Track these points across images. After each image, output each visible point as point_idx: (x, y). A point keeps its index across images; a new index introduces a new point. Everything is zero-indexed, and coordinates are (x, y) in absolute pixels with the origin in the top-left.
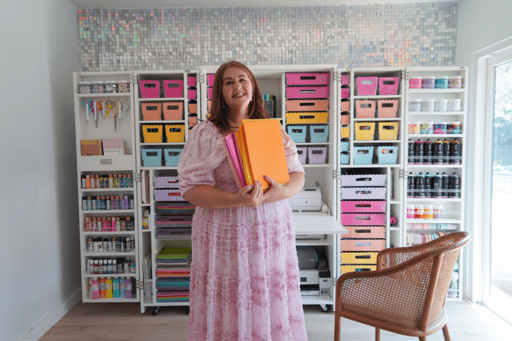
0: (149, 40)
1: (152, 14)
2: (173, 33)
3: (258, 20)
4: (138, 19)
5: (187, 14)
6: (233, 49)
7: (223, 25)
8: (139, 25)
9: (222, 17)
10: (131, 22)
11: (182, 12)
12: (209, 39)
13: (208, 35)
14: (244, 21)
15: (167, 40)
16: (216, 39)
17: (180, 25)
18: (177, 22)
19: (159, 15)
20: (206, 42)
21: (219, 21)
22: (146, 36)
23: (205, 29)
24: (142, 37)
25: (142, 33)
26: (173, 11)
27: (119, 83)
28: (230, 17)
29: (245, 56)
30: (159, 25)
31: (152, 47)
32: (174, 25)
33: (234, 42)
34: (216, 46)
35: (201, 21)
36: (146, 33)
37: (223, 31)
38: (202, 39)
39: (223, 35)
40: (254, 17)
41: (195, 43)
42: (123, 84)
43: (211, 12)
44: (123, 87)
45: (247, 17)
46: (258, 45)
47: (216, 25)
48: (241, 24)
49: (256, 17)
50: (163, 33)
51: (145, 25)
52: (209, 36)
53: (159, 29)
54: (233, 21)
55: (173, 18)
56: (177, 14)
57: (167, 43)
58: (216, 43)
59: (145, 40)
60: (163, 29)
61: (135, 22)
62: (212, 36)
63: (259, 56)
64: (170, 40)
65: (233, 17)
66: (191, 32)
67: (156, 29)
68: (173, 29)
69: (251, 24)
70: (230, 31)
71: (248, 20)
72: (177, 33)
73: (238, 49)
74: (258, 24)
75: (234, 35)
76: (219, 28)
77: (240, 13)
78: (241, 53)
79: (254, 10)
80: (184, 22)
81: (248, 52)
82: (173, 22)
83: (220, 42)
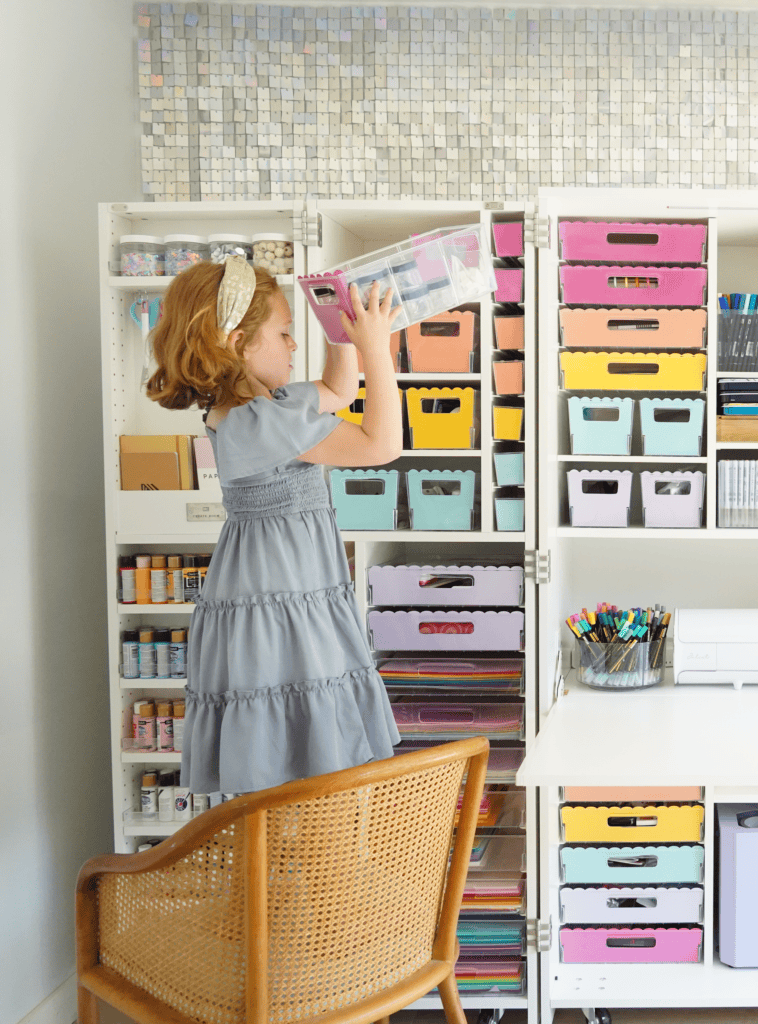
0: (368, 106)
1: (381, 24)
2: (450, 85)
3: (731, 52)
4: (332, 37)
5: (498, 26)
6: (650, 143)
7: (614, 63)
8: (335, 59)
9: (614, 38)
10: (309, 48)
11: (480, 19)
12: (569, 108)
13: (564, 95)
14: (685, 52)
15: (428, 107)
16: (592, 108)
17: (474, 61)
18: (463, 49)
19: (404, 25)
20: (556, 119)
21: (602, 50)
22: (358, 94)
23: (557, 74)
24: (347, 96)
25: (346, 85)
26: (450, 15)
27: (258, 243)
28: (637, 39)
29: (687, 167)
30: (404, 60)
31: (379, 130)
32: (452, 60)
33: (649, 120)
34: (592, 131)
35: (544, 50)
36: (358, 84)
37: (616, 85)
38: (545, 108)
39: (615, 97)
40: (718, 42)
41: (521, 119)
42: (271, 247)
43: (577, 22)
44: (269, 255)
45: (696, 39)
46: (729, 132)
47: (592, 62)
48: (673, 62)
49: (723, 42)
50: (415, 84)
51: (358, 58)
52: (570, 97)
53: (404, 72)
54: (649, 51)
55: (451, 37)
56: (463, 26)
57: (427, 120)
58: (591, 120)
59: (357, 107)
60: (415, 72)
61: (322, 47)
62: (579, 98)
63: (732, 169)
64: (440, 108)
65: (650, 39)
66: (509, 84)
67: (392, 72)
68: (450, 72)
69: (708, 62)
70: (639, 85)
71: (697, 52)
72: (463, 85)
73: (662, 143)
74: (731, 63)
75: (650, 98)
76: (604, 73)
77: (673, 28)
78: (674, 155)
79: (718, 18)
80: (486, 50)
81: (697, 155)
82: (450, 49)
83: (604, 119)
